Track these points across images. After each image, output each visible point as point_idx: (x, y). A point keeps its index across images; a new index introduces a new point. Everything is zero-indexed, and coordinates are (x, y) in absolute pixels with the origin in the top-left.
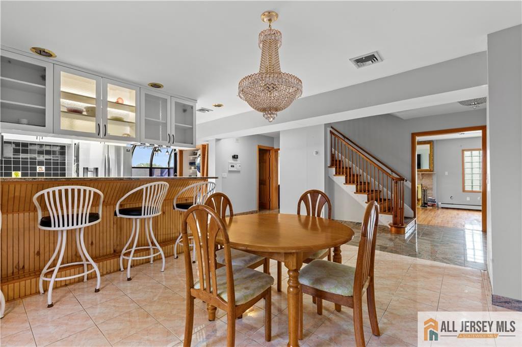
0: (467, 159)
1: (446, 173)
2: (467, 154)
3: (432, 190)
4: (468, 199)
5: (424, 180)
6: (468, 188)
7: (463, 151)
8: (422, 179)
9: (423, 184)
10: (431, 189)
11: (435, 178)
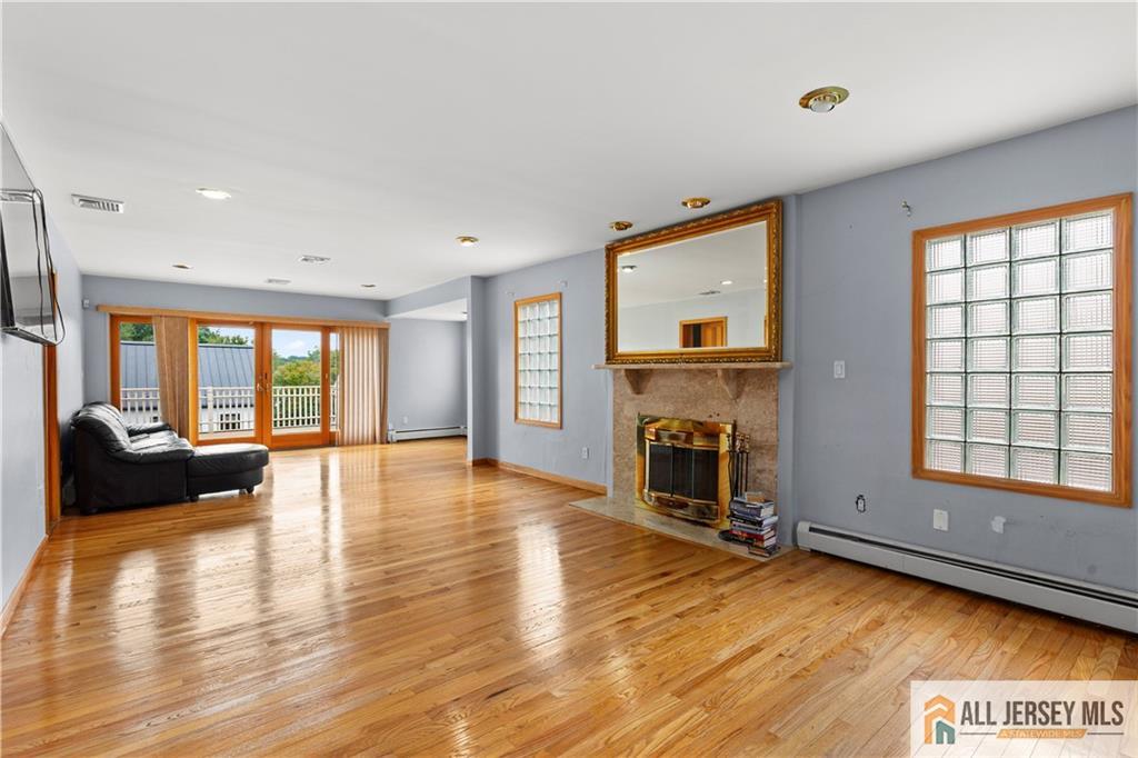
0: (944, 288)
1: (839, 370)
2: (945, 253)
3: (775, 458)
4: (940, 521)
5: (743, 401)
6: (942, 459)
7: (921, 238)
8: (738, 395)
9: (742, 422)
10: (771, 449)
11: (787, 390)
